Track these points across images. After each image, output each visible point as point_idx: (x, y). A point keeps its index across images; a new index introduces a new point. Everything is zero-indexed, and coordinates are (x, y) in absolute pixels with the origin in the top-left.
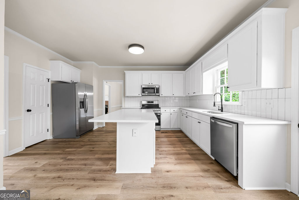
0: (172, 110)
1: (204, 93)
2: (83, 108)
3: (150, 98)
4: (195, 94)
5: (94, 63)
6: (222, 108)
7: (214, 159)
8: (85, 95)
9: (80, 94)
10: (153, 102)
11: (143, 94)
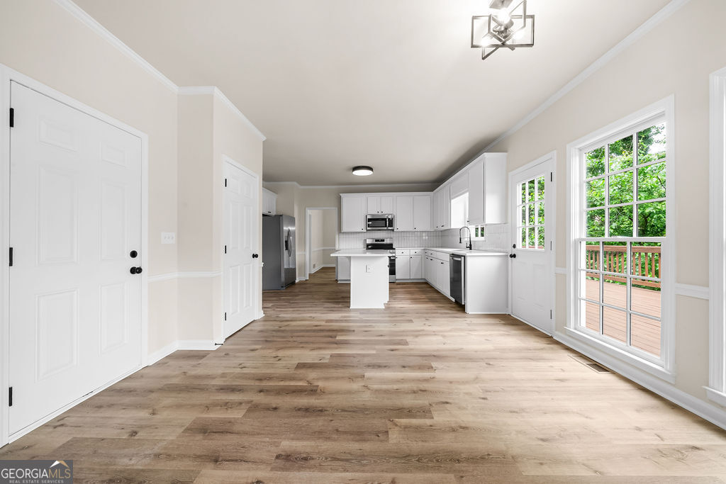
0: (413, 252)
1: (452, 227)
2: (287, 249)
3: (379, 235)
4: (443, 228)
5: (295, 183)
6: (471, 245)
7: (453, 300)
8: (289, 232)
9: (286, 230)
10: (383, 241)
11: (368, 228)
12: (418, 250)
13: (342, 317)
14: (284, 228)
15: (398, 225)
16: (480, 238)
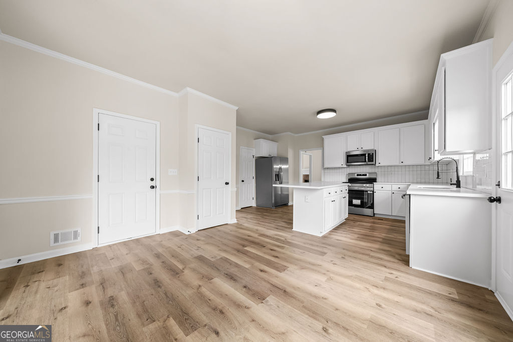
2: (278, 180)
3: (361, 169)
6: (458, 181)
8: (280, 168)
9: (276, 167)
10: (366, 175)
11: (348, 164)
12: (403, 185)
13: (276, 235)
14: (275, 166)
15: (381, 160)
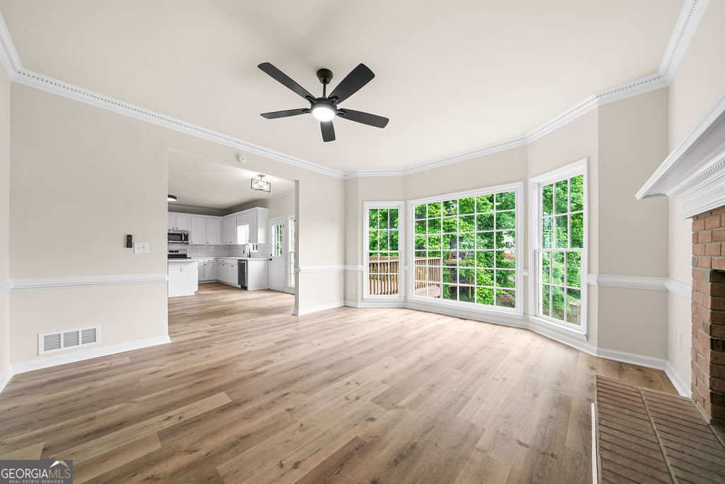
0: (206, 260)
1: (238, 244)
4: (231, 244)
6: (250, 255)
7: (240, 286)
10: (178, 251)
12: (211, 259)
15: (192, 240)
16: (255, 251)
